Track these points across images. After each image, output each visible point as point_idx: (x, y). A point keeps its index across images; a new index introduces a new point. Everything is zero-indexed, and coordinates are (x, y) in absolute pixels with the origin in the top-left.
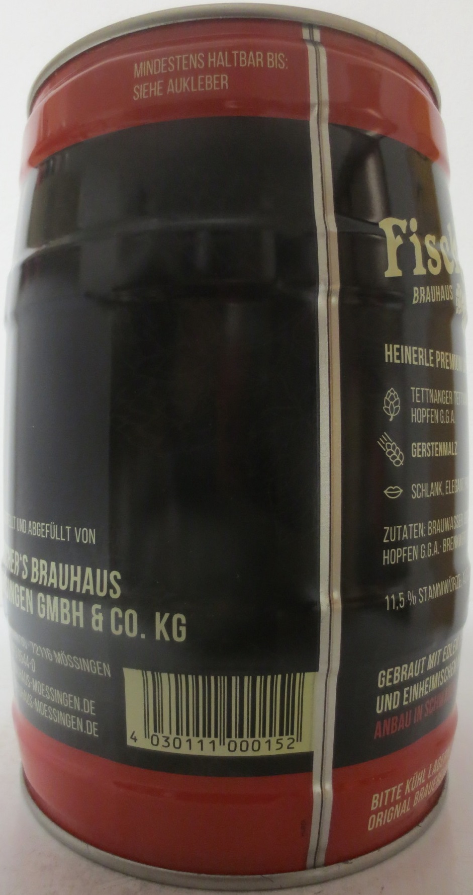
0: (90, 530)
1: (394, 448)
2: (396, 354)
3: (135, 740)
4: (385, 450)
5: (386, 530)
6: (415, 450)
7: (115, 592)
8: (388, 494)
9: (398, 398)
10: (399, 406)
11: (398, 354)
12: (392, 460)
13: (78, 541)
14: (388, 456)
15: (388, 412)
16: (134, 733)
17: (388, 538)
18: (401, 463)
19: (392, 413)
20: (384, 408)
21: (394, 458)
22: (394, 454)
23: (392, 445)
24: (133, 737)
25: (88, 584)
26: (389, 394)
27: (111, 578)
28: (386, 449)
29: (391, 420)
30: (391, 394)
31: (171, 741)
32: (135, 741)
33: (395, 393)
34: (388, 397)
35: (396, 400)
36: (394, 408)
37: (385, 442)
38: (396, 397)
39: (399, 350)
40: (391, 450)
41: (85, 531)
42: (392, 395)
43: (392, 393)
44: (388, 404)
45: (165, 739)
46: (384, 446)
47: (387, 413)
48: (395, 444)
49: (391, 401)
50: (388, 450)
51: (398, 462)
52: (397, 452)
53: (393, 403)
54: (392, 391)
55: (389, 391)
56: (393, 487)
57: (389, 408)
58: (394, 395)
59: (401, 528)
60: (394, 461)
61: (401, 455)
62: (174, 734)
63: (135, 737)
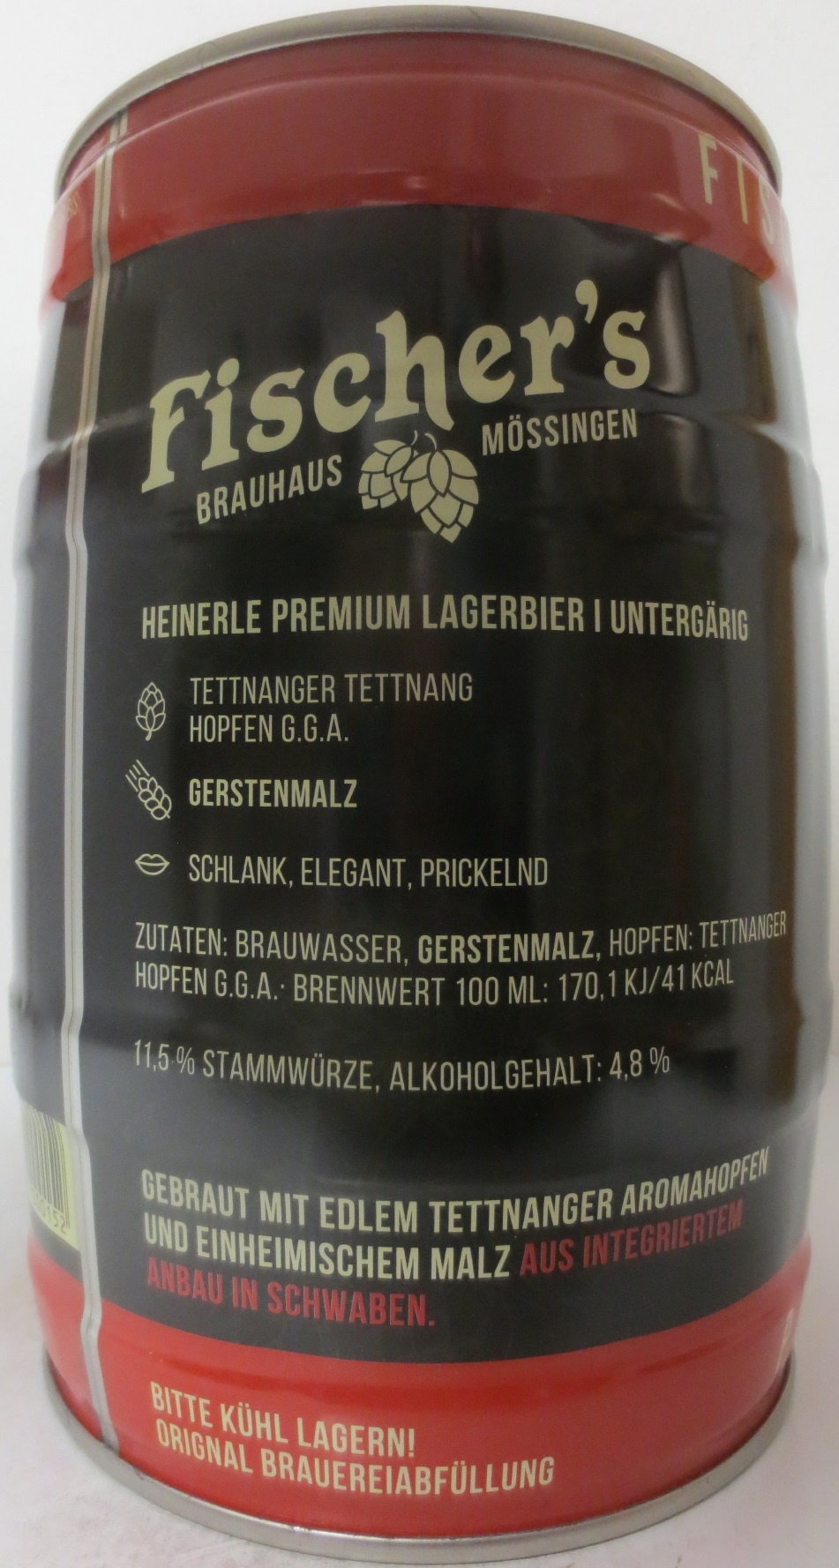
1: (152, 787)
2: (163, 621)
4: (137, 790)
5: (140, 927)
6: (198, 793)
8: (142, 865)
9: (163, 700)
10: (163, 714)
11: (166, 621)
12: (147, 808)
14: (143, 801)
15: (145, 726)
17: (143, 942)
18: (167, 814)
19: (150, 726)
20: (137, 717)
21: (152, 804)
22: (153, 797)
23: (149, 782)
26: (146, 693)
28: (138, 787)
29: (148, 738)
30: (150, 693)
33: (158, 690)
34: (144, 700)
35: (158, 702)
36: (155, 717)
37: (138, 776)
38: (159, 699)
39: (168, 615)
40: (148, 790)
42: (152, 695)
43: (152, 692)
44: (143, 710)
46: (136, 783)
47: (141, 726)
48: (155, 780)
49: (149, 705)
50: (143, 791)
51: (159, 813)
52: (159, 795)
53: (152, 708)
54: (152, 689)
55: (147, 689)
56: (152, 855)
57: (146, 717)
58: (154, 694)
59: (166, 930)
60: (152, 811)
61: (166, 800)
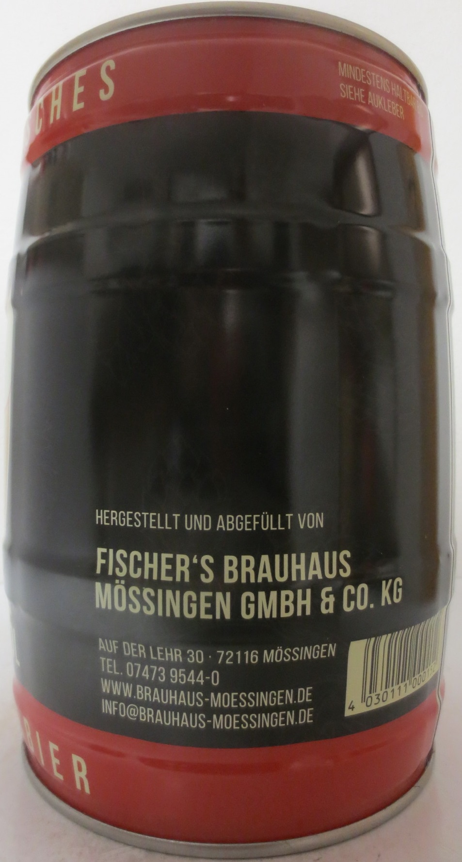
0: (317, 514)
3: (353, 708)
7: (345, 571)
13: (302, 527)
16: (352, 702)
24: (351, 707)
25: (315, 569)
27: (340, 559)
31: (381, 697)
32: (352, 710)
41: (311, 517)
45: (377, 696)
62: (384, 690)
63: (353, 706)
